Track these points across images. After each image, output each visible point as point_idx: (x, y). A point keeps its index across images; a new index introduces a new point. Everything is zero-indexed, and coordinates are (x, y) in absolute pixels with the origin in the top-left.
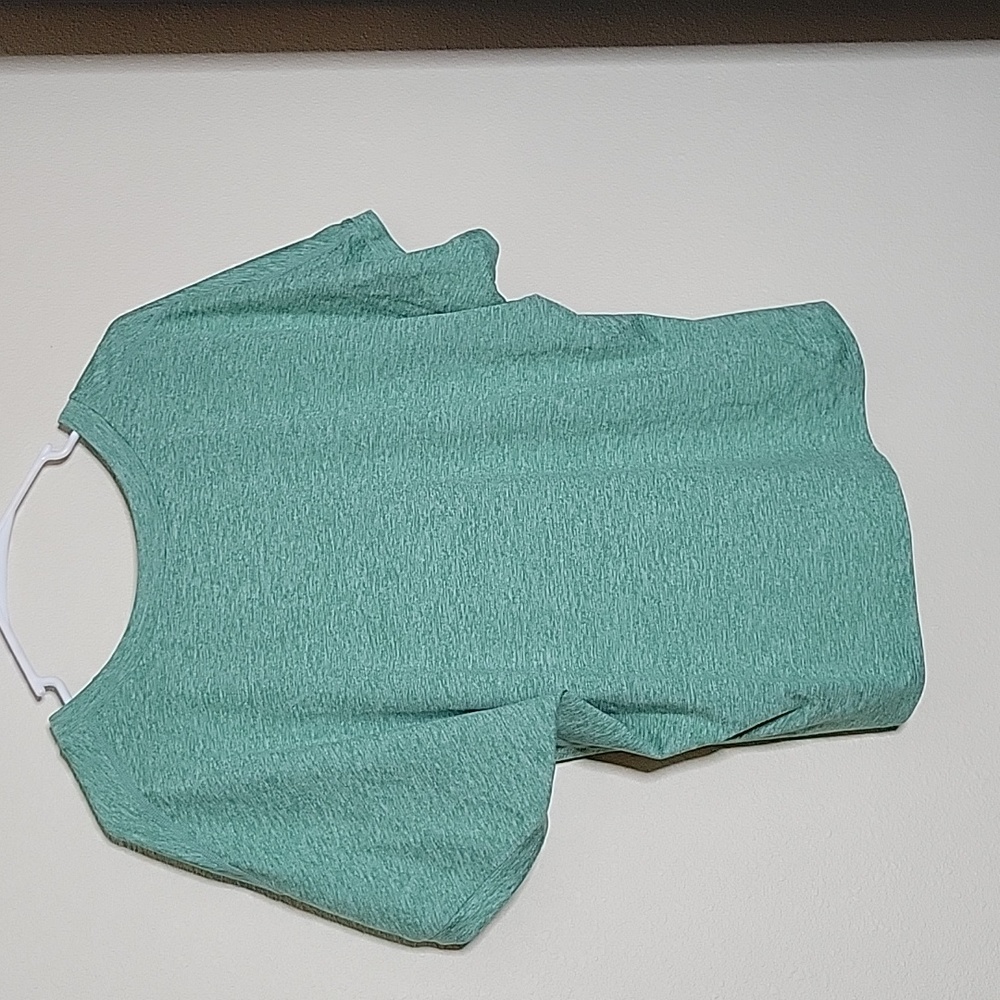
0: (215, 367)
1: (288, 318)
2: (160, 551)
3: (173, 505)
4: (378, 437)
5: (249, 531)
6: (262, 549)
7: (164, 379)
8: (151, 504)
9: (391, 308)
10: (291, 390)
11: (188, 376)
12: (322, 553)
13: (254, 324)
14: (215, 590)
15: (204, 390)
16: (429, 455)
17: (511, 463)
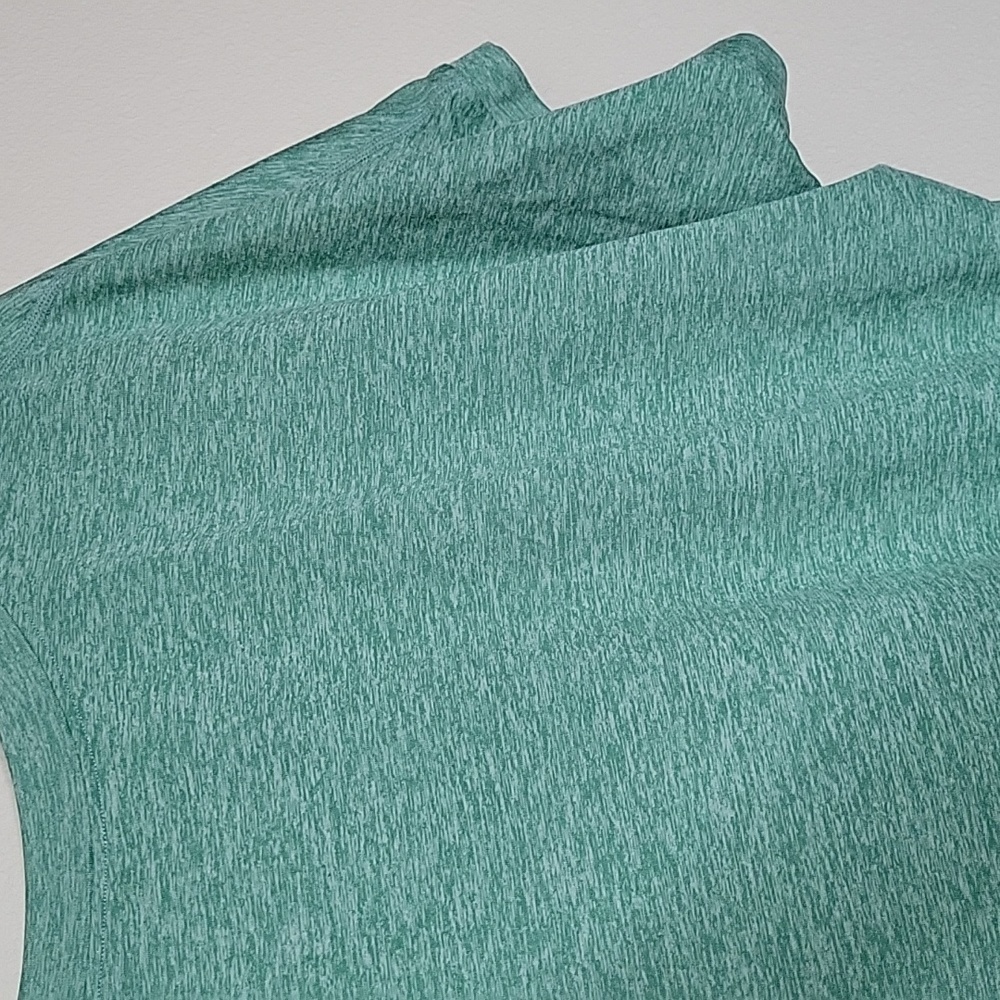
0: (181, 399)
1: (334, 280)
2: (77, 852)
3: (106, 729)
4: (572, 518)
5: (292, 780)
6: (327, 823)
7: (68, 439)
8: (51, 736)
9: (560, 230)
10: (359, 432)
11: (121, 424)
12: (477, 818)
13: (263, 299)
14: (221, 943)
15: (161, 451)
16: (693, 547)
17: (881, 547)
